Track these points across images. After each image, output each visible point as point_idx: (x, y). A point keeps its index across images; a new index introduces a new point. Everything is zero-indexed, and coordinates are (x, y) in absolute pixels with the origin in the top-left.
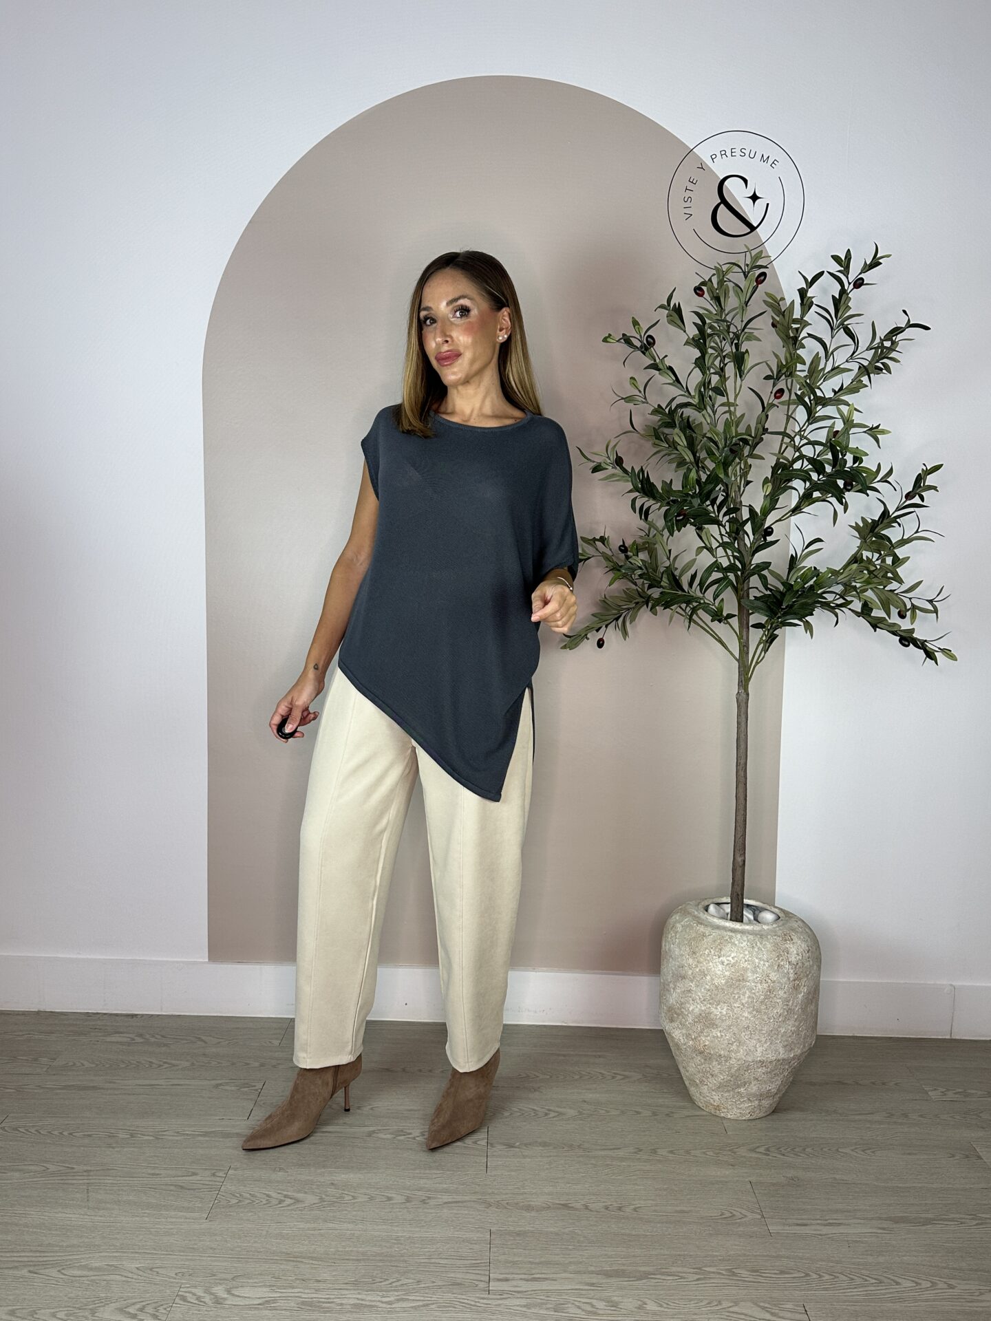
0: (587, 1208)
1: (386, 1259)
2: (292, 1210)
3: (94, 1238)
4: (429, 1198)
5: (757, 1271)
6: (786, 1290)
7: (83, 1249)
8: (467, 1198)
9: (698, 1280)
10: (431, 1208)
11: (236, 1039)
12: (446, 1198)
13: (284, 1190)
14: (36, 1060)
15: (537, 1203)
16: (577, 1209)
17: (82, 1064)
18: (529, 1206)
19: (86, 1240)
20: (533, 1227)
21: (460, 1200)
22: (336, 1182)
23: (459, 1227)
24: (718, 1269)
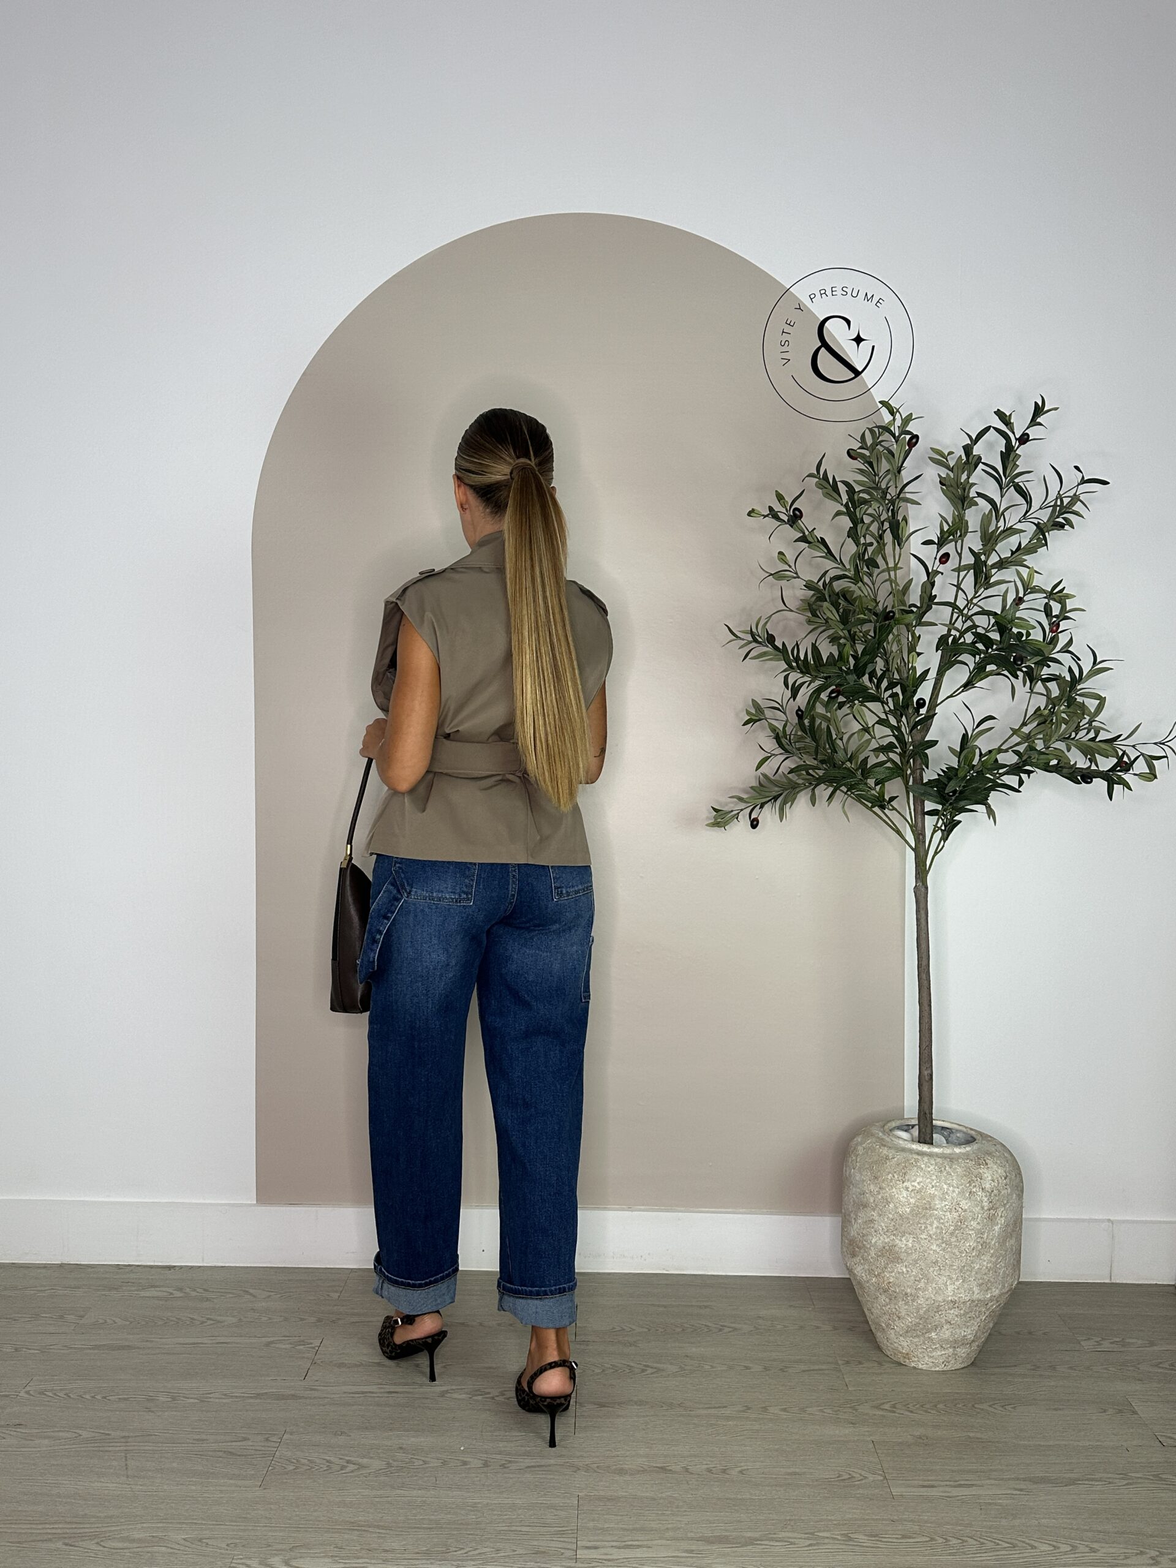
0: (687, 1470)
1: (461, 1526)
2: (355, 1477)
3: (135, 1507)
4: (510, 1462)
5: (875, 1537)
6: (908, 1555)
7: (123, 1520)
8: (552, 1462)
9: (810, 1545)
10: (512, 1473)
11: (290, 1292)
12: (529, 1462)
13: (347, 1455)
14: (62, 1317)
15: (630, 1466)
16: (675, 1472)
17: (114, 1321)
18: (622, 1469)
19: (127, 1510)
20: (626, 1492)
21: (542, 1464)
22: (404, 1446)
23: (542, 1493)
24: (833, 1534)
